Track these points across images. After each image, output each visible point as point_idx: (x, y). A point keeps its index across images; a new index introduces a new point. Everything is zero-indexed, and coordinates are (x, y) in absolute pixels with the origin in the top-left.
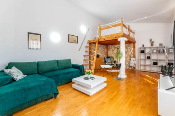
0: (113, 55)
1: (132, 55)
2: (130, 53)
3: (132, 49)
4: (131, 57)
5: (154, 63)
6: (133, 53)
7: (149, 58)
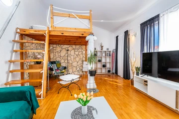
0: (58, 59)
1: (84, 59)
2: (81, 56)
3: (84, 52)
4: (83, 61)
5: (103, 65)
6: (84, 56)
7: (100, 61)
